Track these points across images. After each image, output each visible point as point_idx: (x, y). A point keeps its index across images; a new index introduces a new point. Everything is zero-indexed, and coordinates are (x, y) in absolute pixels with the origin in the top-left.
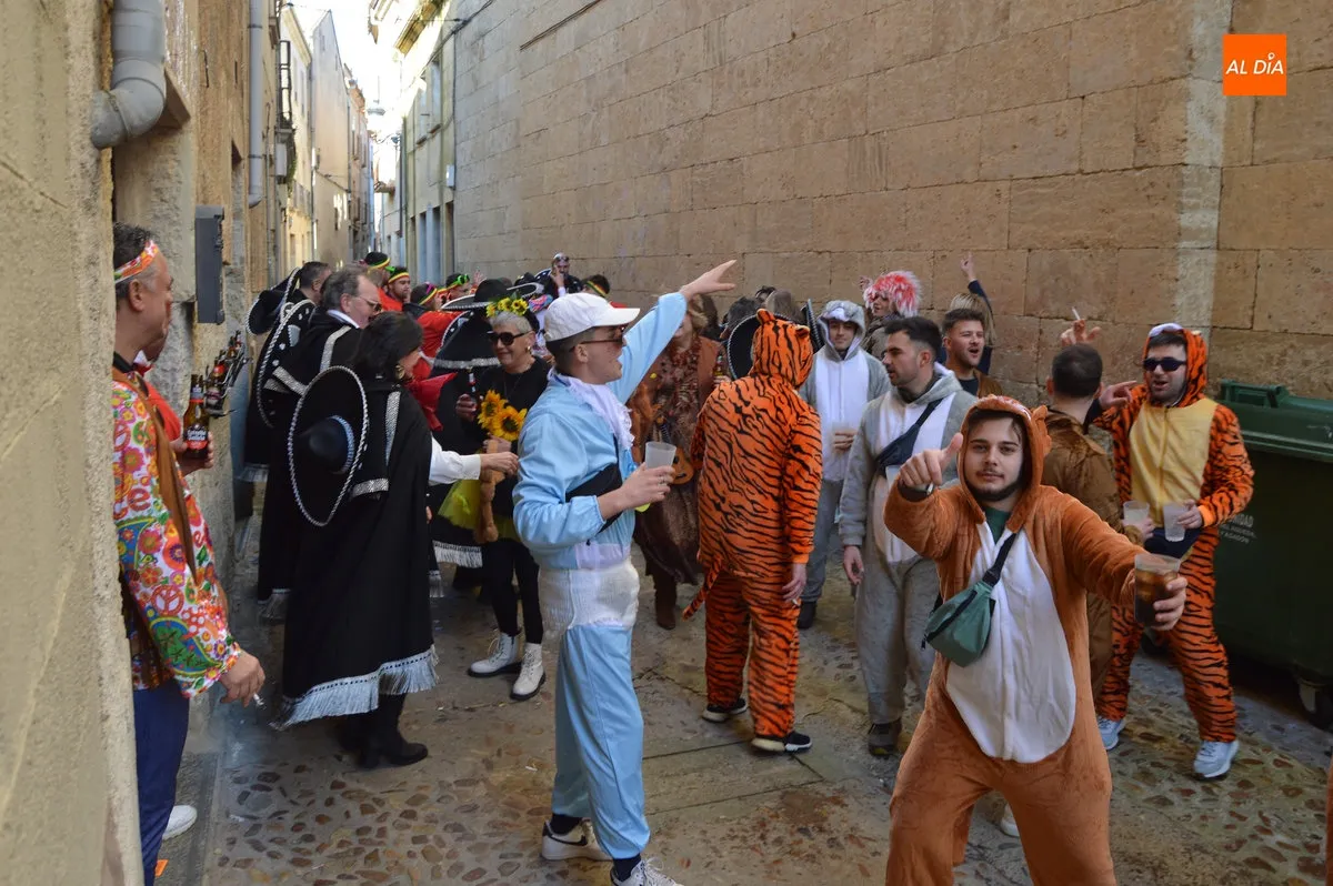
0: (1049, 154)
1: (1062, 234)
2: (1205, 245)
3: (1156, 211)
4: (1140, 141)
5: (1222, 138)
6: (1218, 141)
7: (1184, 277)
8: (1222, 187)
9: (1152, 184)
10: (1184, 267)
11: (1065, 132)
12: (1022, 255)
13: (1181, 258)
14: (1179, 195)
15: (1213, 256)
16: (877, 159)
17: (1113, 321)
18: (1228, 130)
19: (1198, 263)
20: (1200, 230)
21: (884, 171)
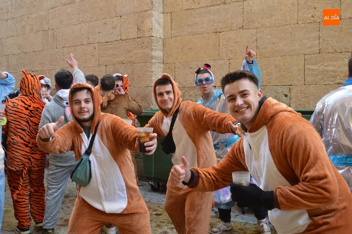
0: (111, 34)
1: (116, 60)
2: (159, 62)
3: (145, 51)
4: (139, 29)
5: (162, 30)
6: (161, 30)
7: (154, 71)
8: (163, 44)
9: (143, 43)
10: (154, 68)
11: (116, 27)
12: (103, 68)
13: (153, 65)
14: (151, 45)
15: (162, 66)
16: (53, 38)
17: (134, 87)
18: (164, 27)
19: (158, 67)
20: (158, 57)
21: (56, 42)
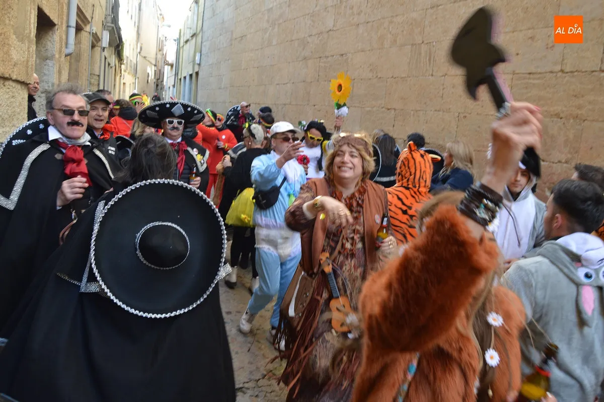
0: (541, 59)
11: (553, 46)
16: (428, 58)
21: (432, 65)
